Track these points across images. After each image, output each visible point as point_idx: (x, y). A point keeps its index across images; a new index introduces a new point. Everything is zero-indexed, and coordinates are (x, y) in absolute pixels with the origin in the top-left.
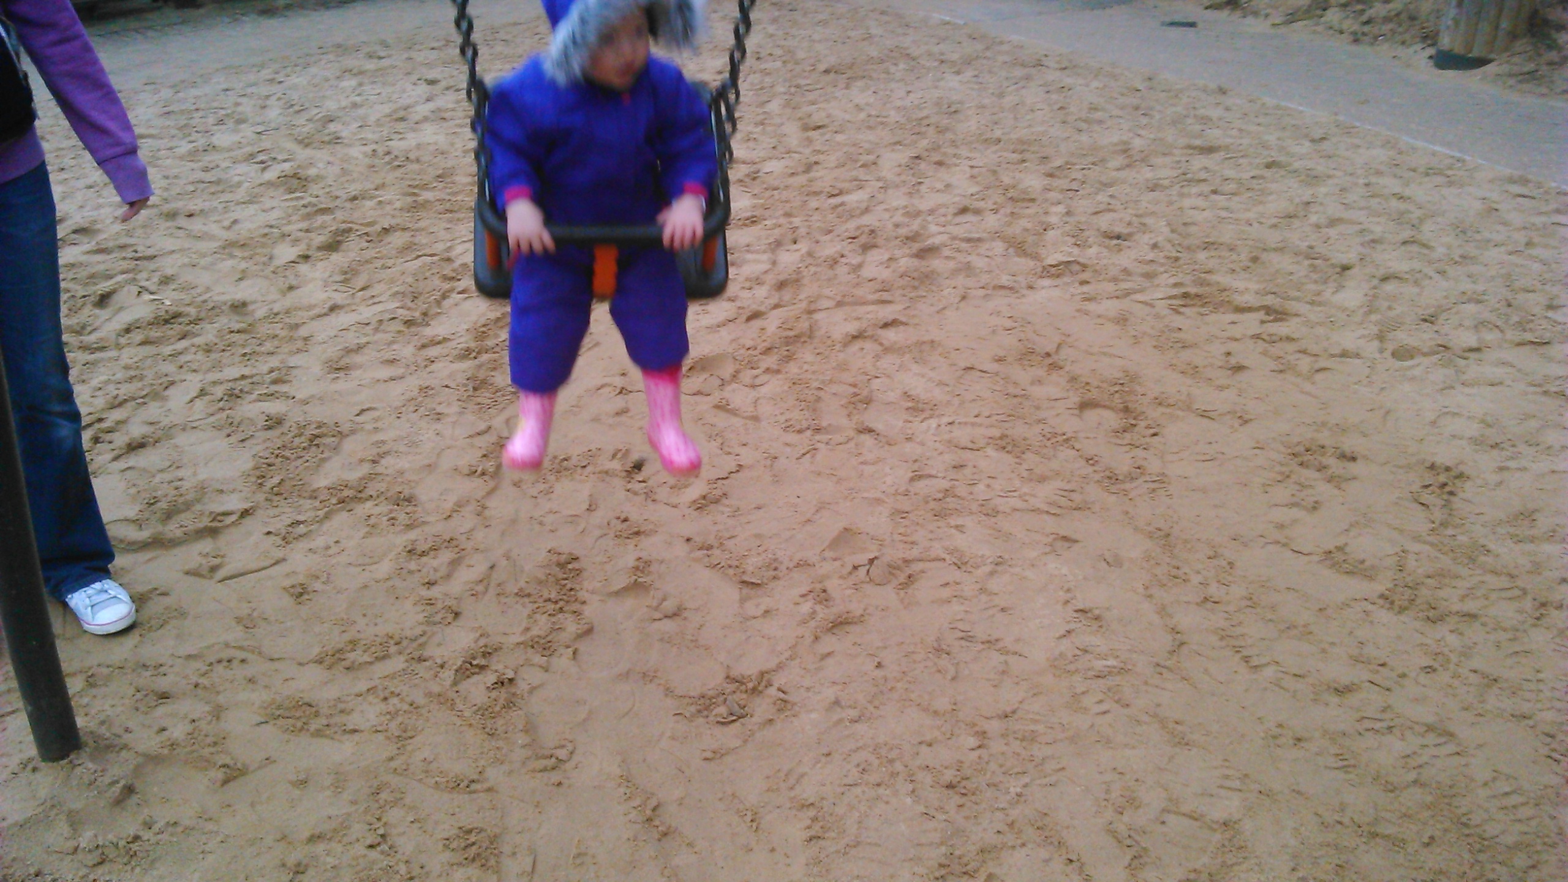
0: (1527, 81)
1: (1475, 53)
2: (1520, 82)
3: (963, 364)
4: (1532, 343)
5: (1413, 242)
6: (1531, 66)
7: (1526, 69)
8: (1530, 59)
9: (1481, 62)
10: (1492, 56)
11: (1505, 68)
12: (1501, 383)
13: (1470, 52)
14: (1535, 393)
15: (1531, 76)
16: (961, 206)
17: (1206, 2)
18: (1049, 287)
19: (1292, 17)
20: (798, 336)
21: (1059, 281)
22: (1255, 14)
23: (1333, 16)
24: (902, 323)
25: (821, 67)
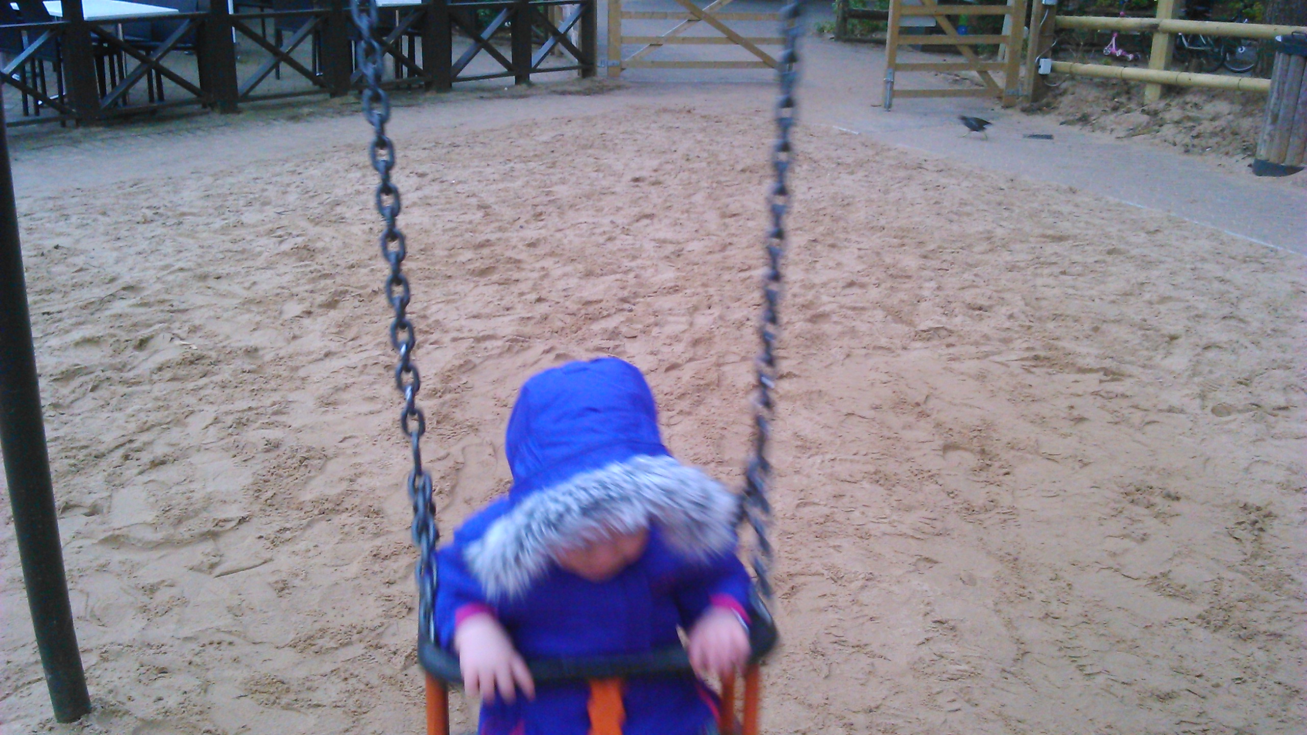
1: (1287, 163)
3: (845, 411)
5: (1231, 317)
9: (1292, 170)
10: (1302, 165)
13: (1283, 161)
16: (849, 281)
17: (1061, 119)
18: (920, 349)
19: (1133, 132)
20: (708, 385)
21: (929, 344)
22: (1103, 129)
23: (1168, 131)
24: (795, 376)
25: (739, 167)
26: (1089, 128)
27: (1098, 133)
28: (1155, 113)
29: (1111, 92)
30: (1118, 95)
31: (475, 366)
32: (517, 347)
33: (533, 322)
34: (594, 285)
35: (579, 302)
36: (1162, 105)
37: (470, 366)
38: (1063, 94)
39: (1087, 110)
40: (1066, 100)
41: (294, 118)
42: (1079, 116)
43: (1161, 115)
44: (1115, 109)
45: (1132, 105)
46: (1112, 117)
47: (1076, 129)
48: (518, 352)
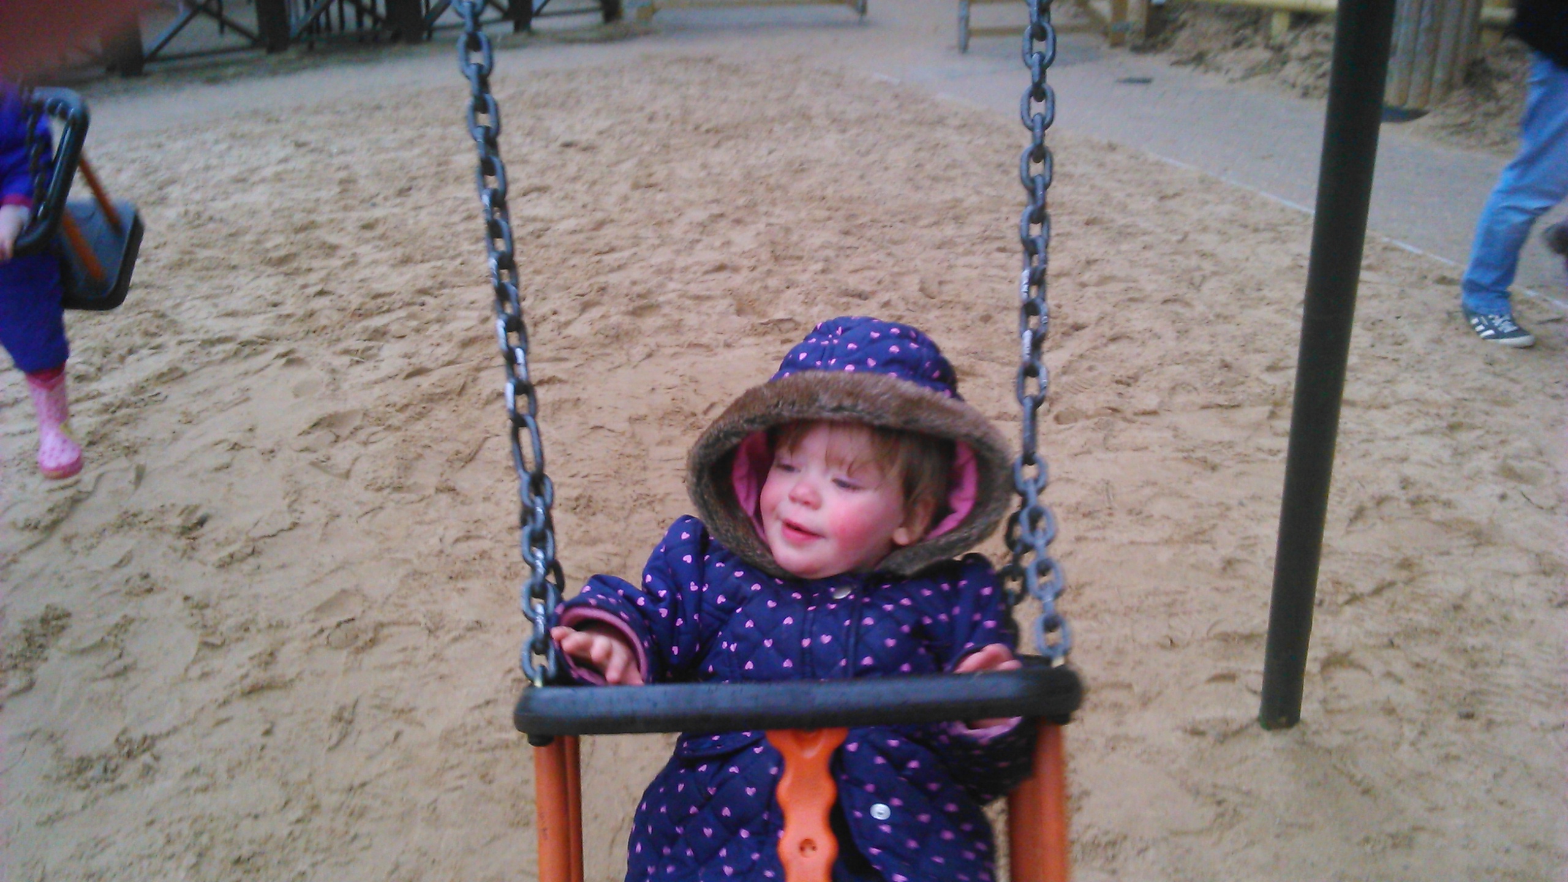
0: (1459, 133)
1: (1411, 104)
2: (1452, 134)
4: (1220, 406)
6: (1465, 118)
7: (1459, 121)
8: (1466, 110)
9: (1416, 114)
10: (1427, 108)
11: (1439, 120)
12: (1146, 448)
13: (1405, 102)
14: (1176, 459)
15: (1463, 128)
17: (1174, 58)
18: (749, 346)
19: (1251, 72)
20: (446, 394)
21: (762, 340)
22: (1218, 69)
23: (1292, 70)
24: (560, 381)
25: (704, 128)
26: (1202, 68)
27: (1210, 76)
28: (1280, 49)
29: (1236, 24)
30: (1244, 26)
31: (184, 375)
32: (247, 350)
33: (292, 320)
34: (401, 274)
35: (368, 295)
36: (1291, 36)
37: (176, 374)
38: (1182, 26)
39: (1204, 45)
40: (1184, 35)
41: (213, 81)
42: (1194, 54)
43: (1285, 52)
44: (1237, 44)
45: (1258, 39)
46: (1231, 54)
47: (1187, 70)
48: (247, 357)
